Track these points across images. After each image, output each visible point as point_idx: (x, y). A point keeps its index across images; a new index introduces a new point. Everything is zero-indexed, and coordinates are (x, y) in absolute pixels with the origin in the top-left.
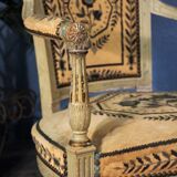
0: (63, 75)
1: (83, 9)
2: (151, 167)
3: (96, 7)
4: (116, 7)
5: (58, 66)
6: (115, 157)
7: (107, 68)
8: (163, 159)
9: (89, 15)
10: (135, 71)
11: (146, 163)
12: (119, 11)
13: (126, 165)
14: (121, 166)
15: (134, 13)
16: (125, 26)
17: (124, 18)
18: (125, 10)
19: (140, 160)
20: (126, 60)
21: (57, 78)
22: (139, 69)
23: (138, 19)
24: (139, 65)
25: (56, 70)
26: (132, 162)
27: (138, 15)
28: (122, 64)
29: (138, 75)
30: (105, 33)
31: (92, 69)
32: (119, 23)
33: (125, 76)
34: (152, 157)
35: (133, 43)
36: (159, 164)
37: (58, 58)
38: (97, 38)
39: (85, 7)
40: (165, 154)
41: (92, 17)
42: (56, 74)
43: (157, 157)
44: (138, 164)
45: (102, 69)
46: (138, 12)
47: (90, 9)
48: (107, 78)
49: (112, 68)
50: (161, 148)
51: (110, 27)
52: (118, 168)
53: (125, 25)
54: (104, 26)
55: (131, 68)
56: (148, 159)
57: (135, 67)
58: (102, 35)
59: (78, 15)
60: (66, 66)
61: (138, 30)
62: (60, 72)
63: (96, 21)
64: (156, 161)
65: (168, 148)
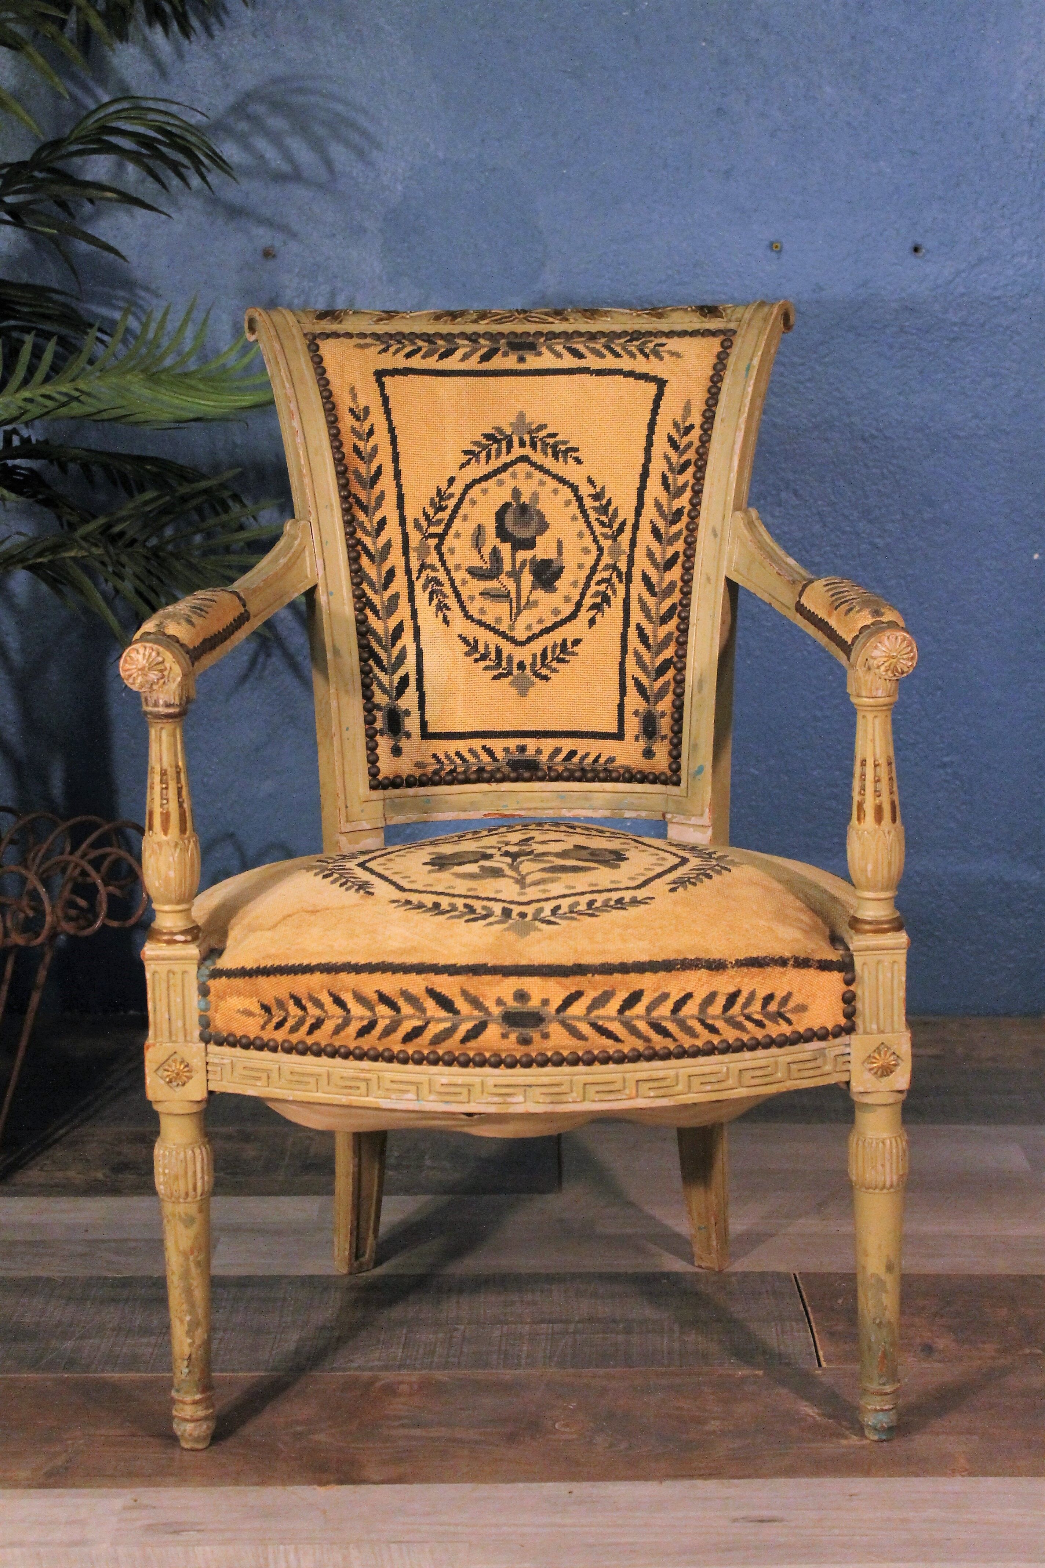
0: (397, 751)
1: (495, 553)
2: (329, 1026)
3: (544, 549)
4: (616, 552)
5: (379, 725)
6: (239, 982)
7: (567, 745)
8: (357, 1010)
9: (515, 575)
10: (661, 761)
11: (314, 1012)
12: (623, 566)
13: (266, 1009)
14: (256, 1009)
15: (675, 573)
16: (637, 616)
17: (638, 588)
18: (642, 563)
19: (298, 1002)
20: (633, 725)
21: (373, 760)
22: (675, 756)
23: (686, 594)
24: (676, 745)
25: (371, 736)
26: (281, 1004)
27: (687, 582)
28: (619, 736)
29: (672, 778)
30: (568, 632)
31: (513, 743)
32: (617, 602)
33: (630, 776)
34: (327, 1000)
35: (661, 671)
36: (347, 1022)
37: (380, 698)
38: (537, 647)
39: (505, 549)
40: (360, 998)
41: (527, 578)
42: (372, 749)
43: (339, 1002)
44: (294, 1010)
45: (548, 745)
46: (688, 570)
47: (523, 555)
48: (570, 777)
49: (582, 746)
50: (349, 980)
51: (584, 615)
52: (249, 1013)
53: (635, 606)
54: (567, 610)
55: (648, 754)
56: (318, 1004)
57: (662, 750)
58: (556, 636)
59: (474, 572)
60: (412, 724)
61: (684, 632)
62: (384, 744)
63: (540, 594)
64: (339, 1011)
65: (371, 984)
